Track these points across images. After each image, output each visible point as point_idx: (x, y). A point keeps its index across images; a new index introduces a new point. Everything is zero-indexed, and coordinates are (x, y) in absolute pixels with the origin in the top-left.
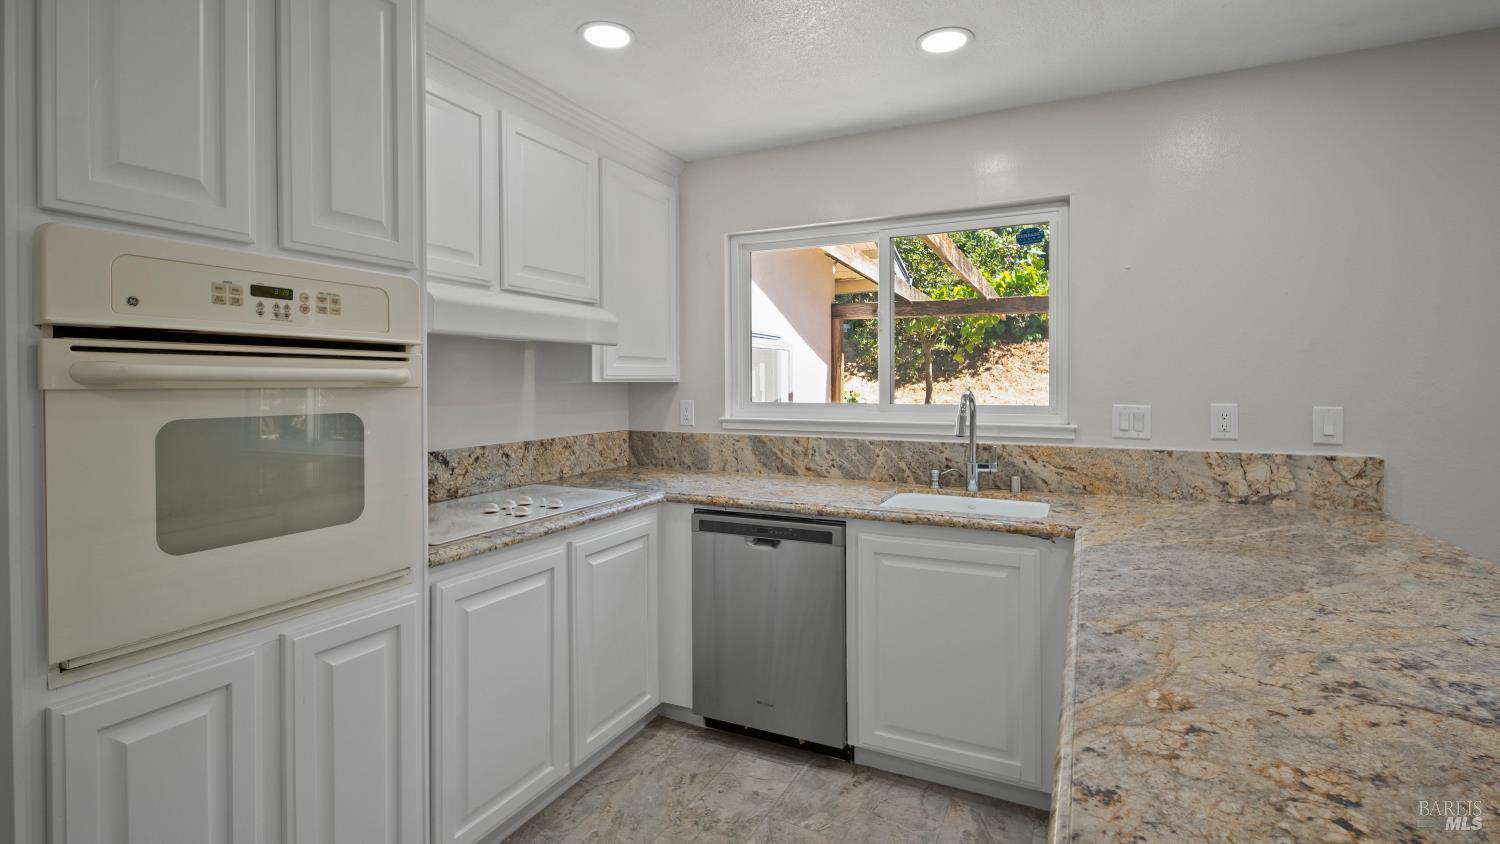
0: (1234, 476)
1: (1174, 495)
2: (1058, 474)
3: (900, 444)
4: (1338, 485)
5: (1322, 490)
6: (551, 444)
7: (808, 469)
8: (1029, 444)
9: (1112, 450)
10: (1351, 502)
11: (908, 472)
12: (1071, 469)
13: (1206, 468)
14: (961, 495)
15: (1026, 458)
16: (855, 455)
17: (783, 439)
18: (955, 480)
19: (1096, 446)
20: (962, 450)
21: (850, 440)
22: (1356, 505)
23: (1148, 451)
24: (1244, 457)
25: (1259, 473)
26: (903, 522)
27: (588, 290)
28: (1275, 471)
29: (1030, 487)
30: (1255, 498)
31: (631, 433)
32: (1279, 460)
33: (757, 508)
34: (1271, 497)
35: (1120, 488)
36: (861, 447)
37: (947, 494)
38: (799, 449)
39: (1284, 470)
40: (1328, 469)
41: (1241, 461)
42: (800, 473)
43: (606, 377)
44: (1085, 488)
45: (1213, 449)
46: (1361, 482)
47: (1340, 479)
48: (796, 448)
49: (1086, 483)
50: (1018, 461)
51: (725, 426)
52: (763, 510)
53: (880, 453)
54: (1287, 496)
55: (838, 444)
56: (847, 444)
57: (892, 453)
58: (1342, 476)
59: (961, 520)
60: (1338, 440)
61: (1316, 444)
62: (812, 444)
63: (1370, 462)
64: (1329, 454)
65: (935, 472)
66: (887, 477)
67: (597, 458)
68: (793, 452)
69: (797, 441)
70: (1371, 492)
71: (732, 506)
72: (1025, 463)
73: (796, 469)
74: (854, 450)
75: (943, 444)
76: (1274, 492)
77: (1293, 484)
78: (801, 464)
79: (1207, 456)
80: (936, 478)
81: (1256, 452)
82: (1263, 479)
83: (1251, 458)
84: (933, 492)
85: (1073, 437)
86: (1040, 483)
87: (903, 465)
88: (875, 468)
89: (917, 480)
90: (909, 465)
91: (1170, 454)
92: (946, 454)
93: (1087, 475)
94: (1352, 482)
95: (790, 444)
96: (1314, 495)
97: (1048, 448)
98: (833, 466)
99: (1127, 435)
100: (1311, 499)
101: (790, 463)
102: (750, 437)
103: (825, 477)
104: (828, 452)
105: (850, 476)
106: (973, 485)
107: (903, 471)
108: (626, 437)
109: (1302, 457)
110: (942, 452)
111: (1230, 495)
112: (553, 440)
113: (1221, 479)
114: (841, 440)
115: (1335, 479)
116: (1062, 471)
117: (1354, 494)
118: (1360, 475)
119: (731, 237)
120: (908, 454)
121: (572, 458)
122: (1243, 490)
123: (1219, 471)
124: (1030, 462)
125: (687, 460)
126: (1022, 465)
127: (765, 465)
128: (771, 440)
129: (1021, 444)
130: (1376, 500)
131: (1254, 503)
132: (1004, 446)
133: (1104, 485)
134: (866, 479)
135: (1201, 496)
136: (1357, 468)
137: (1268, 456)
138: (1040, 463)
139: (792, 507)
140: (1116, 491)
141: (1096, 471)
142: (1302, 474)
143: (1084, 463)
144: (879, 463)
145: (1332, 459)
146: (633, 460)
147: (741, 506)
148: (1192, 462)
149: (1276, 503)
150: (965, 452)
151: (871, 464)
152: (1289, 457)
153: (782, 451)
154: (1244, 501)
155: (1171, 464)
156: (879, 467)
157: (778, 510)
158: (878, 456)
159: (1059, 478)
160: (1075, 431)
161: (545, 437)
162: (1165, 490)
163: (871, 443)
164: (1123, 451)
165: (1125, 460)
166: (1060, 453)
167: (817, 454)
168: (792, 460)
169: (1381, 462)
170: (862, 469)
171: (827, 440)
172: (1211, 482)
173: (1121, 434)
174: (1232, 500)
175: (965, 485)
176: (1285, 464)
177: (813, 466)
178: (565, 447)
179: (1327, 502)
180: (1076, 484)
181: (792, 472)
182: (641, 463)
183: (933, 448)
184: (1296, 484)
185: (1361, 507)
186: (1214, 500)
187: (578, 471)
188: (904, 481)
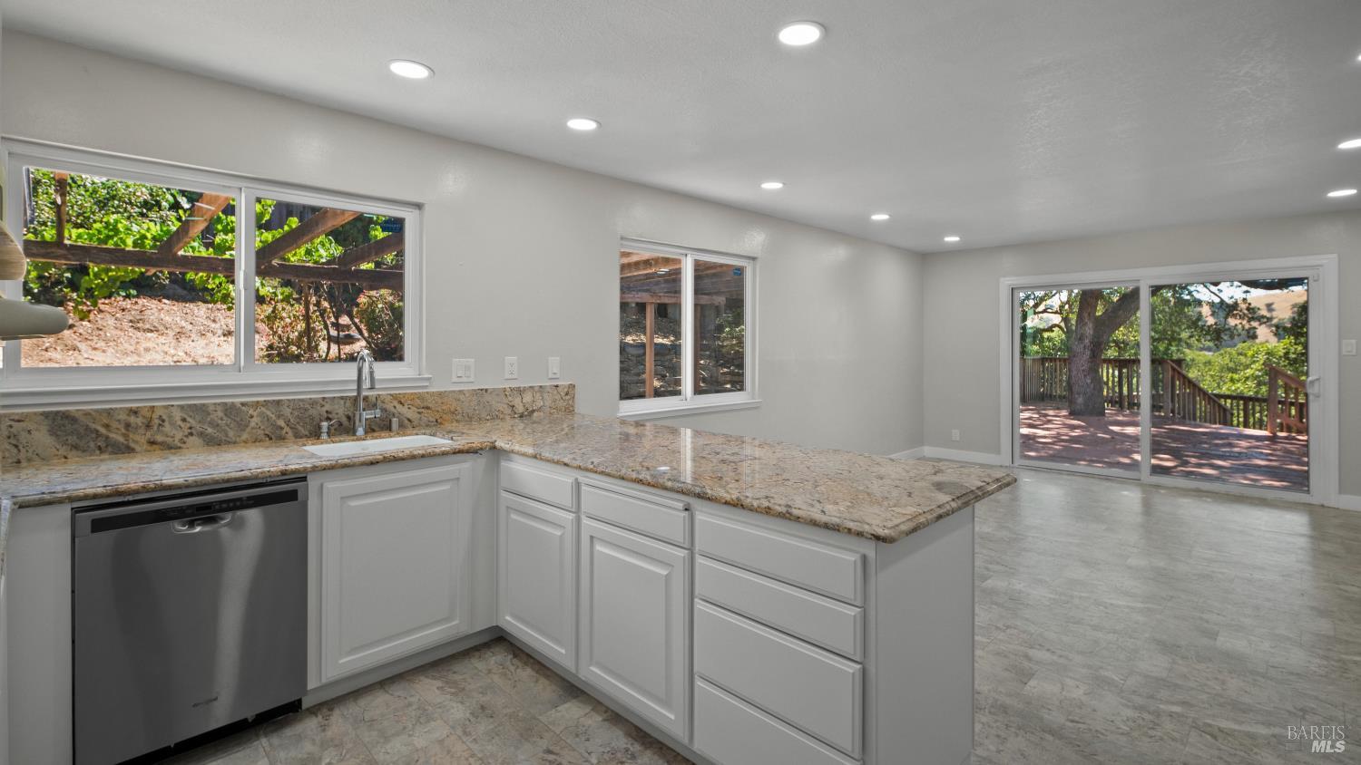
0: (517, 402)
1: (488, 417)
2: (419, 413)
3: (278, 402)
4: (559, 400)
5: (553, 403)
7: (152, 443)
8: (397, 392)
9: (454, 392)
10: (563, 409)
11: (287, 429)
12: (428, 408)
13: (504, 397)
14: (353, 440)
15: (396, 403)
16: (222, 419)
17: (109, 412)
18: (335, 430)
19: (442, 390)
20: (342, 402)
21: (215, 404)
22: (565, 410)
23: (475, 390)
24: (521, 389)
25: (528, 398)
28: (534, 396)
29: (406, 426)
30: (526, 413)
32: (536, 389)
33: (196, 484)
34: (533, 411)
35: (459, 417)
36: (230, 410)
37: (340, 441)
38: (136, 421)
39: (538, 394)
40: (555, 392)
41: (520, 391)
42: (138, 448)
44: (437, 421)
45: (507, 386)
46: (568, 397)
47: (560, 397)
48: (132, 419)
49: (438, 417)
50: (389, 407)
52: (205, 484)
53: (255, 414)
54: (539, 410)
55: (201, 410)
56: (211, 408)
57: (269, 413)
58: (561, 395)
60: (558, 376)
61: (550, 379)
62: (158, 413)
63: (570, 386)
64: (556, 384)
65: (325, 424)
66: (263, 437)
68: (128, 426)
69: (135, 412)
70: (571, 402)
71: (154, 490)
72: (395, 407)
73: (132, 445)
74: (220, 414)
75: (324, 398)
76: (534, 408)
78: (140, 439)
79: (505, 390)
80: (325, 429)
81: (526, 385)
82: (529, 401)
83: (525, 389)
84: (327, 442)
85: (428, 384)
86: (406, 421)
87: (281, 423)
88: (248, 429)
89: (297, 436)
90: (288, 423)
91: (486, 390)
92: (327, 407)
93: (438, 411)
94: (564, 398)
95: (122, 416)
96: (550, 407)
97: (412, 394)
98: (191, 434)
99: (460, 380)
100: (549, 410)
101: (121, 439)
102: (45, 414)
103: (180, 448)
104: (184, 420)
105: (213, 442)
106: (360, 431)
107: (282, 428)
109: (545, 387)
110: (323, 406)
111: (515, 413)
113: (512, 404)
114: (204, 405)
115: (558, 397)
116: (420, 410)
117: (565, 404)
118: (567, 394)
120: (287, 412)
122: (520, 409)
123: (510, 399)
124: (399, 406)
126: (393, 410)
127: (74, 447)
128: (87, 414)
129: (392, 392)
130: (573, 406)
131: (526, 415)
132: (379, 395)
133: (448, 417)
134: (235, 443)
135: (501, 416)
136: (566, 390)
137: (532, 387)
138: (406, 406)
140: (457, 421)
141: (444, 408)
142: (545, 395)
143: (436, 403)
144: (253, 424)
145: (557, 386)
148: (498, 395)
149: (535, 414)
150: (345, 403)
151: (242, 426)
152: (541, 387)
153: (107, 426)
154: (521, 416)
155: (487, 397)
156: (253, 428)
157: (228, 481)
158: (252, 417)
159: (419, 416)
160: (429, 379)
162: (484, 415)
163: (243, 404)
164: (460, 391)
165: (462, 397)
166: (421, 397)
167: (166, 424)
168: (125, 436)
169: (574, 386)
170: (231, 434)
171: (182, 407)
172: (506, 406)
173: (457, 380)
174: (516, 416)
175: (353, 431)
176: (539, 391)
177: (159, 438)
179: (555, 410)
180: (431, 419)
181: (124, 450)
183: (313, 403)
184: (543, 402)
185: (567, 410)
186: (508, 418)
188: (282, 438)
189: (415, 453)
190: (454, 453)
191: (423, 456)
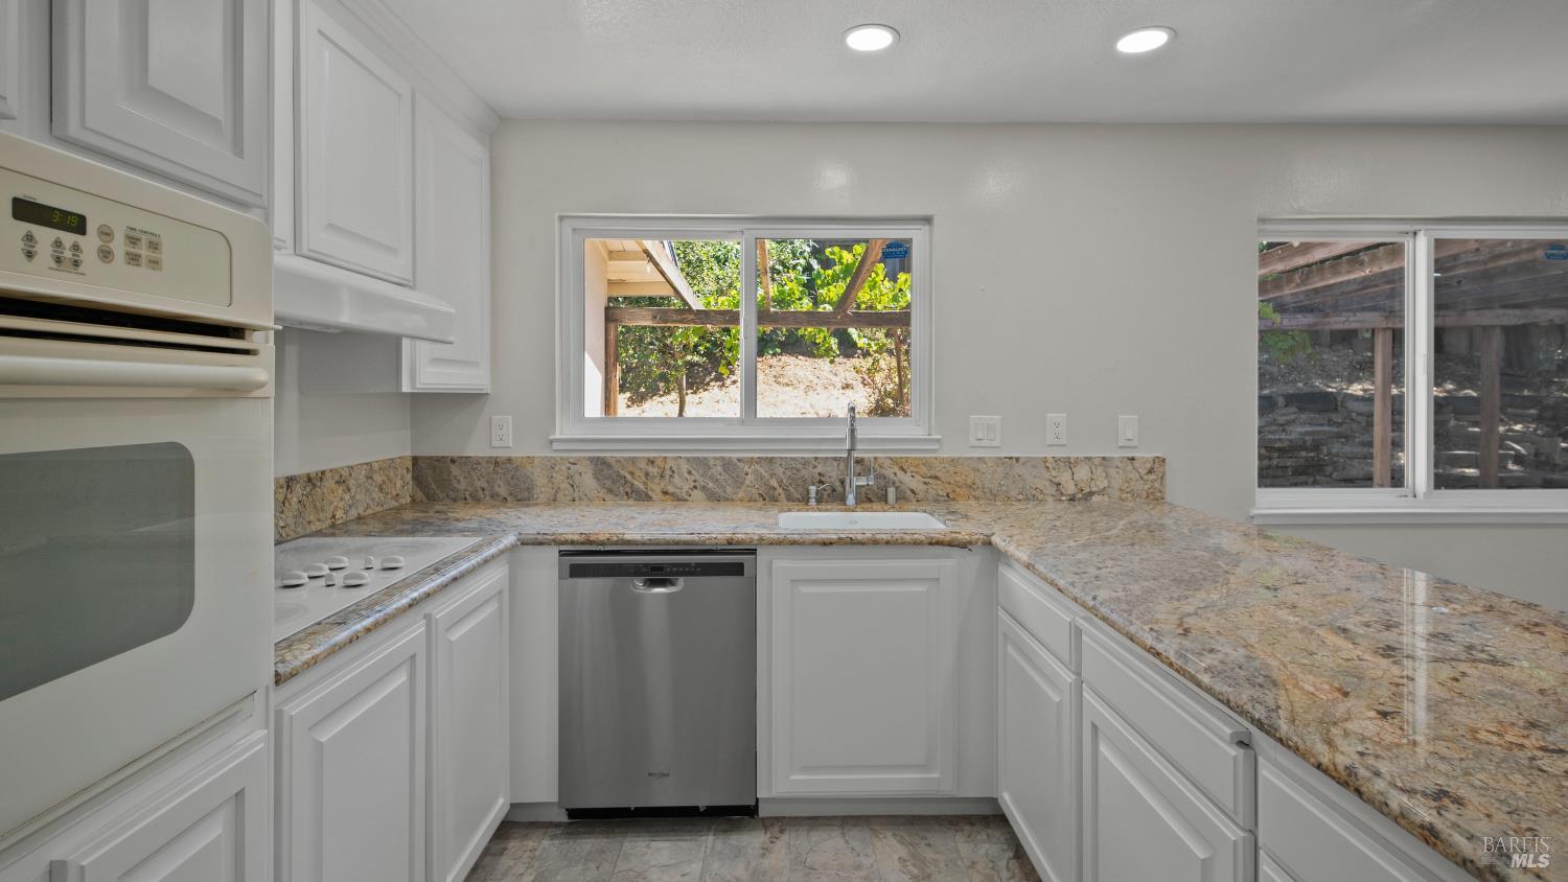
0: (1065, 477)
1: (1021, 497)
2: (925, 483)
3: (771, 460)
4: (1137, 480)
5: (1126, 485)
6: (321, 479)
7: (665, 493)
8: (898, 456)
9: (971, 458)
10: (1145, 494)
11: (780, 490)
12: (936, 478)
13: (1044, 471)
14: (841, 510)
15: (896, 469)
16: (721, 474)
17: (633, 461)
18: (829, 495)
19: (956, 455)
20: (835, 464)
21: (715, 458)
22: (1148, 497)
23: (1000, 458)
24: (1072, 461)
25: (1082, 473)
26: (824, 544)
27: (399, 266)
28: (1094, 471)
29: (904, 499)
30: (1080, 496)
31: (415, 460)
32: (1097, 461)
33: (651, 542)
34: (1091, 494)
35: (977, 493)
36: (728, 465)
37: (827, 510)
38: (653, 470)
39: (1100, 469)
40: (1130, 468)
41: (1070, 463)
42: (654, 497)
43: (418, 386)
44: (948, 496)
45: (1049, 455)
46: (1152, 477)
47: (1137, 475)
48: (650, 469)
49: (949, 491)
50: (889, 473)
51: (556, 446)
52: (658, 544)
53: (750, 471)
54: (1102, 492)
55: (702, 463)
56: (712, 462)
57: (762, 471)
58: (1140, 473)
59: (884, 536)
60: (1134, 443)
61: (1121, 447)
62: (670, 463)
63: (1157, 460)
64: (1131, 455)
65: (813, 489)
66: (757, 496)
67: (377, 495)
68: (647, 474)
69: (652, 462)
70: (1157, 485)
71: (616, 543)
72: (895, 474)
73: (650, 493)
74: (720, 469)
75: (816, 458)
76: (1093, 490)
77: (1106, 481)
78: (655, 488)
79: (1045, 460)
80: (813, 494)
81: (1081, 455)
82: (1085, 478)
83: (1077, 461)
84: (813, 510)
85: (936, 447)
86: (909, 493)
87: (774, 483)
88: (744, 486)
89: (790, 499)
90: (780, 482)
91: (1017, 459)
92: (820, 469)
93: (950, 483)
94: (1145, 477)
95: (643, 465)
96: (1121, 490)
97: (916, 458)
98: (695, 487)
99: (982, 444)
100: (1118, 493)
101: (642, 487)
102: (591, 459)
103: (686, 500)
104: (690, 473)
105: (715, 498)
106: (851, 499)
107: (775, 489)
108: (409, 464)
109: (1112, 459)
110: (815, 467)
111: (1062, 494)
112: (323, 473)
113: (1056, 480)
114: (705, 459)
115: (1134, 475)
116: (927, 480)
117: (1146, 487)
118: (1150, 472)
119: (561, 218)
120: (779, 471)
121: (347, 497)
122: (1071, 489)
123: (1054, 473)
124: (900, 474)
125: (503, 491)
126: (892, 476)
127: (610, 491)
128: (618, 461)
129: (892, 456)
130: (1160, 492)
131: (1080, 499)
132: (875, 458)
133: (964, 491)
134: (733, 500)
135: (1040, 497)
136: (1149, 466)
137: (1089, 459)
138: (909, 474)
139: (696, 538)
140: (975, 497)
141: (958, 479)
142: (1112, 471)
143: (948, 472)
144: (747, 482)
145: (1133, 459)
146: (420, 495)
147: (629, 542)
148: (1034, 466)
149: (1095, 498)
150: (838, 465)
151: (739, 483)
152: (1104, 458)
153: (632, 474)
154: (1072, 499)
155: (1018, 469)
156: (748, 486)
157: (678, 543)
158: (747, 474)
159: (925, 487)
160: (938, 441)
161: (312, 468)
162: (1013, 493)
163: (739, 460)
164: (980, 459)
165: (981, 466)
166: (927, 463)
167: (676, 475)
168: (645, 484)
169: (1164, 460)
170: (729, 489)
171: (688, 459)
172: (1047, 483)
173: (977, 443)
174: (1064, 498)
175: (842, 499)
176: (1101, 465)
177: (671, 489)
178: (338, 482)
179: (1129, 495)
180: (941, 493)
181: (644, 497)
182: (431, 498)
183: (805, 463)
184: (1109, 482)
185: (1151, 497)
186: (1050, 499)
187: (353, 514)
188: (775, 500)
189: (878, 536)
190: (930, 544)
191: (888, 543)
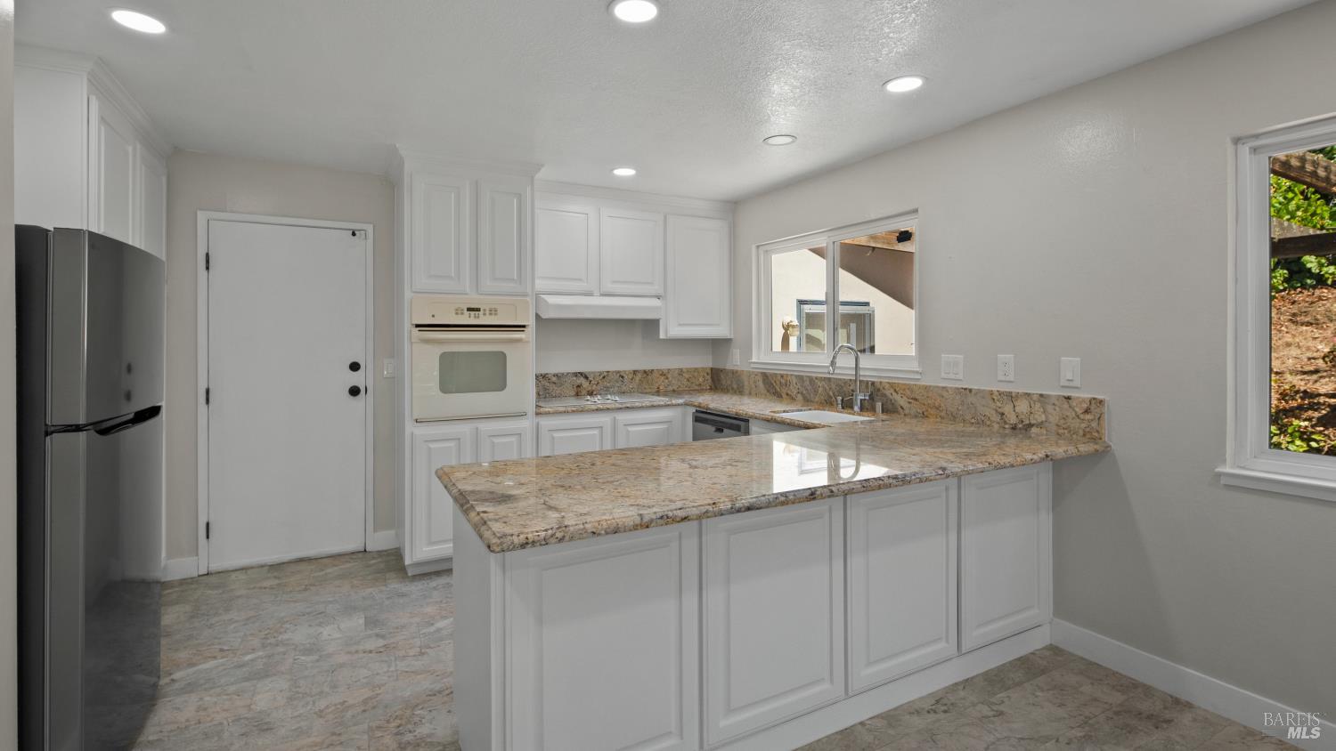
0: (1007, 409)
1: (973, 421)
2: (909, 403)
3: (829, 379)
4: (1073, 419)
5: (1062, 421)
6: (652, 373)
7: (787, 394)
8: (893, 381)
10: (1081, 432)
12: (916, 400)
13: (991, 402)
14: (849, 413)
15: (892, 391)
16: (808, 386)
17: (775, 375)
19: (930, 384)
21: (806, 376)
22: (1083, 435)
23: (958, 389)
24: (1014, 395)
25: (1023, 407)
27: (657, 289)
28: (1032, 406)
30: (1020, 426)
31: (711, 369)
32: (1035, 398)
33: (715, 410)
34: (1031, 425)
35: (943, 414)
36: (811, 380)
38: (783, 381)
39: (1038, 405)
40: (1066, 406)
41: (1011, 397)
42: (784, 396)
43: (669, 335)
44: (923, 413)
45: (994, 389)
46: (1088, 417)
47: (1073, 413)
49: (924, 410)
50: (886, 392)
51: (751, 365)
52: (717, 411)
53: (820, 385)
54: (1040, 425)
55: (800, 378)
56: (804, 378)
57: (825, 385)
58: (1075, 411)
60: (1074, 383)
61: (1060, 387)
62: (790, 378)
63: (1093, 402)
64: (1066, 394)
65: (840, 398)
66: (823, 401)
67: (685, 382)
68: (781, 383)
69: (782, 376)
70: (1095, 424)
71: (706, 408)
72: (892, 394)
73: (782, 394)
74: (807, 383)
76: (1033, 422)
77: (1043, 416)
78: (784, 391)
79: (991, 393)
80: (840, 402)
81: (1021, 391)
82: (1025, 411)
83: (1018, 396)
85: (919, 377)
87: (831, 394)
88: (819, 395)
90: (834, 394)
91: (970, 390)
93: (924, 405)
94: (1082, 416)
95: (779, 378)
96: (1057, 425)
97: (905, 384)
98: (799, 393)
99: (948, 376)
100: (1055, 428)
102: (762, 373)
103: (795, 400)
104: (796, 384)
105: (807, 402)
106: (856, 407)
108: (708, 371)
109: (1049, 396)
110: (848, 385)
111: (1005, 423)
112: (653, 370)
113: (1000, 410)
115: (1071, 414)
116: (911, 401)
117: (1083, 426)
118: (1087, 411)
119: (758, 247)
120: (834, 387)
121: (666, 381)
122: (1013, 420)
123: (999, 404)
124: (895, 395)
125: (735, 386)
127: (768, 391)
128: (770, 375)
130: (1098, 431)
131: (1020, 429)
132: (881, 382)
133: (933, 411)
135: (988, 423)
136: (1085, 406)
137: (1028, 395)
138: (899, 395)
139: (727, 410)
140: (941, 417)
141: (930, 402)
142: (1050, 408)
143: (923, 396)
144: (820, 392)
145: (1068, 398)
147: (709, 409)
148: (983, 397)
149: (1034, 430)
151: (816, 392)
152: (1041, 395)
153: (775, 382)
154: (1014, 428)
155: (971, 399)
157: (722, 411)
158: (819, 387)
159: (909, 405)
160: (920, 373)
161: (648, 367)
162: (968, 417)
163: (816, 378)
164: (943, 388)
165: (945, 394)
166: (910, 388)
167: (791, 385)
168: (780, 389)
169: (1101, 402)
170: (812, 395)
171: (796, 376)
172: (994, 412)
173: (945, 376)
174: (1007, 426)
175: (852, 408)
176: (1039, 401)
177: (789, 393)
178: (661, 375)
179: (1064, 431)
180: (919, 411)
181: (780, 396)
182: (716, 388)
184: (1047, 417)
185: (1088, 436)
186: (996, 426)
187: (670, 388)
